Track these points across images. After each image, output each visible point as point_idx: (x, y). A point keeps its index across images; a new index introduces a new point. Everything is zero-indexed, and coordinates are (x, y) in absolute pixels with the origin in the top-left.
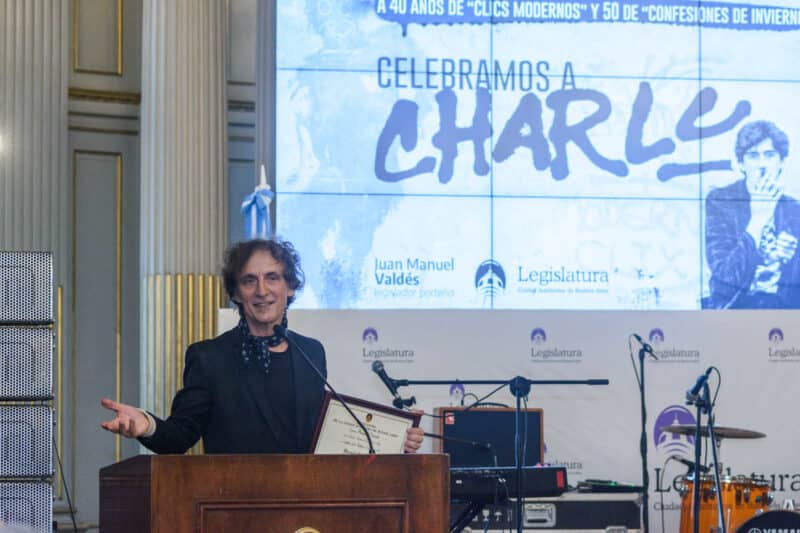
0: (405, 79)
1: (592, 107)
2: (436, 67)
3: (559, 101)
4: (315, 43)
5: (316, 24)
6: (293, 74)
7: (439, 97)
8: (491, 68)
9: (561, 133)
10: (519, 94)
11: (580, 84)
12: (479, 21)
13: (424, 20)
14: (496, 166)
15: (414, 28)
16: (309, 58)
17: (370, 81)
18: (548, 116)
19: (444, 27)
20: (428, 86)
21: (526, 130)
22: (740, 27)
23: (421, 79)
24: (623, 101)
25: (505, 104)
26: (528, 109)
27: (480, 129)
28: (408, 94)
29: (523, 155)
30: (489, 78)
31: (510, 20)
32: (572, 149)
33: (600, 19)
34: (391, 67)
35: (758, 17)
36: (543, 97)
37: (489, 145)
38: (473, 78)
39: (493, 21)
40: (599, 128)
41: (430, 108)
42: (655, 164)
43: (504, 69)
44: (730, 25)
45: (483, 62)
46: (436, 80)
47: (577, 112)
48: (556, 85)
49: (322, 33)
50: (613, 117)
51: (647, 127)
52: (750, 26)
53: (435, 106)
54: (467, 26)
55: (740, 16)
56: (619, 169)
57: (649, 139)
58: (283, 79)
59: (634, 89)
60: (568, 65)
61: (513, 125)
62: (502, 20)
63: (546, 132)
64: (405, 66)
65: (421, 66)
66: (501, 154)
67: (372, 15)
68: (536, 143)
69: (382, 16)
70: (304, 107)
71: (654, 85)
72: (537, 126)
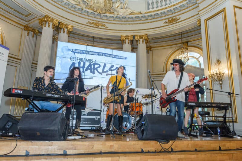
0: (74, 60)
1: (98, 66)
2: (78, 59)
3: (94, 65)
4: (62, 54)
5: (63, 51)
6: (59, 58)
7: (78, 62)
8: (85, 59)
9: (94, 68)
10: (89, 63)
11: (97, 63)
12: (84, 54)
13: (77, 53)
14: (85, 72)
15: (76, 54)
16: (61, 56)
17: (69, 60)
18: (92, 66)
19: (80, 54)
20: (77, 61)
21: (89, 68)
22: (117, 58)
23: (76, 60)
24: (102, 65)
25: (87, 64)
26: (90, 65)
27: (84, 67)
28: (74, 62)
29: (89, 71)
30: (85, 61)
31: (88, 54)
32: (95, 71)
33: (100, 55)
34: (72, 58)
35: (119, 57)
36: (92, 64)
37: (84, 69)
38: (83, 61)
39: (86, 54)
40: (99, 68)
41: (77, 64)
42: (106, 74)
43: (87, 60)
44: (116, 58)
45: (84, 59)
46: (78, 60)
47: (96, 66)
48: (94, 63)
49: (63, 53)
50: (101, 67)
51: (105, 69)
52: (118, 58)
53: (78, 64)
54: (83, 54)
55: (117, 57)
56: (101, 74)
57: (105, 70)
58: (57, 58)
59: (104, 64)
60: (96, 60)
61: (88, 67)
62: (87, 54)
63: (92, 68)
64: (74, 58)
65: (76, 58)
66: (86, 70)
67: (70, 51)
68: (91, 69)
69: (72, 51)
70: (60, 62)
71: (106, 64)
72: (91, 67)
